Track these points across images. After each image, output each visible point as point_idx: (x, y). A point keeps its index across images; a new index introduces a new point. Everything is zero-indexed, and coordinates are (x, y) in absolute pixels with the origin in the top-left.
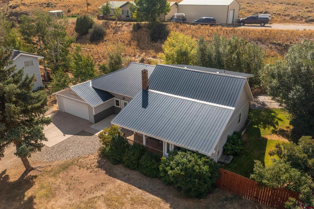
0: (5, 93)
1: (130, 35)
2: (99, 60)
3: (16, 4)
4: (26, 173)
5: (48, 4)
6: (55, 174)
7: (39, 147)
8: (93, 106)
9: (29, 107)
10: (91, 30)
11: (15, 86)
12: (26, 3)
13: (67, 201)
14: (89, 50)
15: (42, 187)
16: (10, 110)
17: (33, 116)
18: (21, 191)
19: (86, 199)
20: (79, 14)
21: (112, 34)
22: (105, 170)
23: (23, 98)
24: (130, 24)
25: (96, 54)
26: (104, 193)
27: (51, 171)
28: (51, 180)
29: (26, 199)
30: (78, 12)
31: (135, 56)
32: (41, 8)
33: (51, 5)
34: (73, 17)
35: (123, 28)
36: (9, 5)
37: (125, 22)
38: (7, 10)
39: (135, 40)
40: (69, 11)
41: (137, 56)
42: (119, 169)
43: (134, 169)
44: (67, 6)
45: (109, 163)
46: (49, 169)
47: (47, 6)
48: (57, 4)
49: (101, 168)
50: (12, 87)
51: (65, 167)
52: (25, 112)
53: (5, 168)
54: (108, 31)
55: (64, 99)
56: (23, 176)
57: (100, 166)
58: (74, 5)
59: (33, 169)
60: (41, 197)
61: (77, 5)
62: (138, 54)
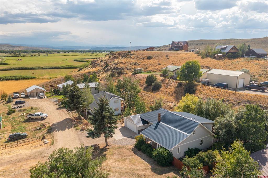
0: (105, 115)
1: (174, 89)
2: (153, 103)
3: (118, 62)
4: (106, 146)
5: (135, 63)
6: (116, 149)
7: (112, 136)
8: (138, 126)
9: (111, 121)
10: (153, 84)
11: (108, 114)
12: (123, 62)
13: (117, 157)
14: (149, 96)
15: (110, 152)
16: (106, 121)
17: (112, 125)
18: (103, 152)
19: (123, 158)
20: (152, 70)
21: (165, 88)
22: (134, 151)
23: (110, 118)
24: (177, 82)
25: (152, 99)
26: (130, 158)
27: (114, 148)
28: (114, 150)
29: (104, 154)
30: (151, 69)
31: (172, 103)
32: (131, 66)
33: (137, 64)
34: (148, 72)
35: (172, 84)
36: (114, 62)
37: (174, 80)
38: (113, 65)
39: (176, 93)
40: (146, 68)
41: (173, 103)
42: (139, 152)
43: (145, 153)
44: (146, 65)
45: (137, 149)
46: (114, 147)
47: (134, 65)
48: (140, 63)
49: (132, 150)
50: (107, 114)
51: (120, 148)
52: (110, 123)
53: (99, 144)
54: (163, 85)
55: (127, 121)
56: (105, 147)
57: (133, 150)
58: (150, 65)
59: (108, 146)
60: (109, 154)
61: (152, 64)
62: (174, 102)
